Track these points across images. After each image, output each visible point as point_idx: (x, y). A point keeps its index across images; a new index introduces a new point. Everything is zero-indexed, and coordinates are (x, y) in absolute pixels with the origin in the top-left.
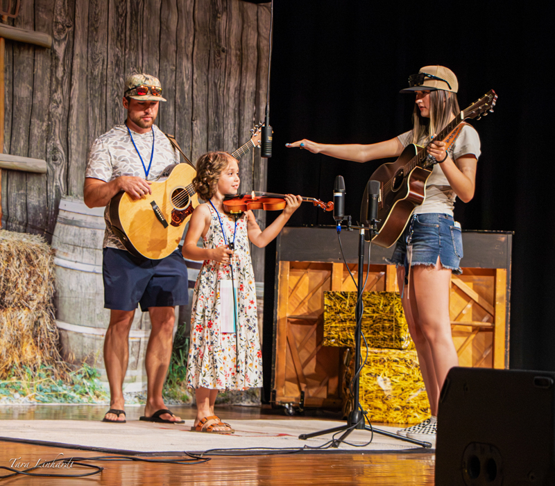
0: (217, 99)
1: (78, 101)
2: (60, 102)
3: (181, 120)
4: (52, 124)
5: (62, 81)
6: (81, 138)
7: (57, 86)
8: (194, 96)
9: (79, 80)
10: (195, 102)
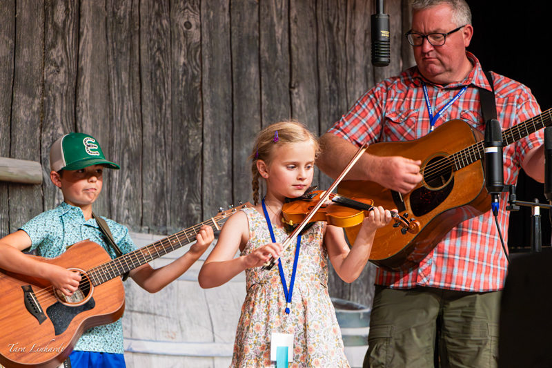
0: (334, 50)
1: (92, 60)
2: (62, 63)
3: (270, 88)
4: (49, 101)
5: (64, 28)
6: (99, 122)
7: (56, 38)
8: (293, 46)
9: (93, 25)
10: (295, 56)
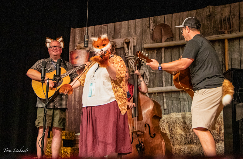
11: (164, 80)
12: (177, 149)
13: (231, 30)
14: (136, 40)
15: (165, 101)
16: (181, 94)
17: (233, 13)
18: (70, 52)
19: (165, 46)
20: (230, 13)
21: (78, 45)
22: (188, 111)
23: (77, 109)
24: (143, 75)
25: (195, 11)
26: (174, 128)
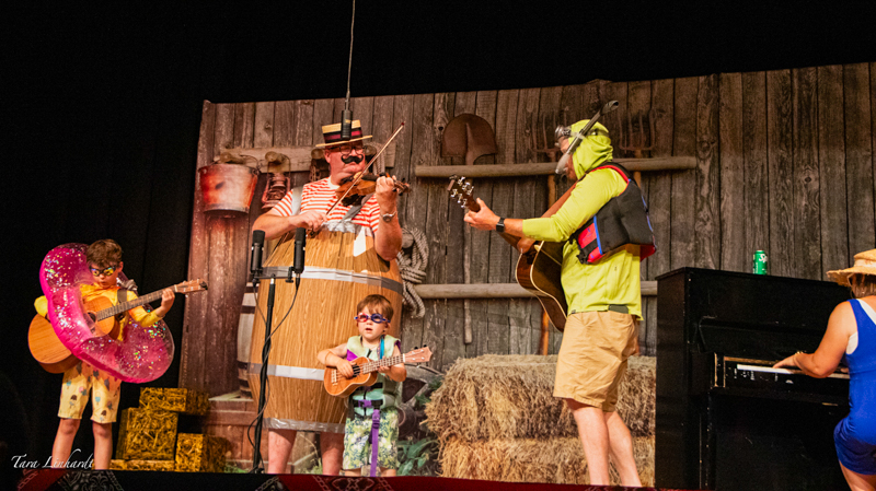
1: (733, 214)
2: (708, 219)
4: (700, 243)
5: (708, 198)
6: (737, 250)
7: (703, 205)
9: (732, 193)
11: (467, 265)
12: (494, 450)
13: (650, 148)
14: (394, 152)
15: (468, 321)
16: (513, 307)
17: (658, 106)
18: (201, 170)
19: (474, 175)
20: (651, 103)
21: (223, 150)
22: (529, 351)
23: (217, 329)
24: (411, 248)
25: (558, 89)
26: (490, 394)
